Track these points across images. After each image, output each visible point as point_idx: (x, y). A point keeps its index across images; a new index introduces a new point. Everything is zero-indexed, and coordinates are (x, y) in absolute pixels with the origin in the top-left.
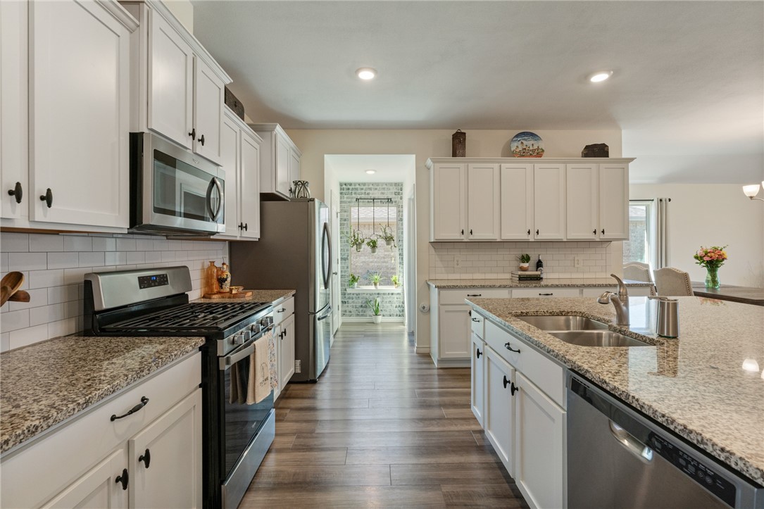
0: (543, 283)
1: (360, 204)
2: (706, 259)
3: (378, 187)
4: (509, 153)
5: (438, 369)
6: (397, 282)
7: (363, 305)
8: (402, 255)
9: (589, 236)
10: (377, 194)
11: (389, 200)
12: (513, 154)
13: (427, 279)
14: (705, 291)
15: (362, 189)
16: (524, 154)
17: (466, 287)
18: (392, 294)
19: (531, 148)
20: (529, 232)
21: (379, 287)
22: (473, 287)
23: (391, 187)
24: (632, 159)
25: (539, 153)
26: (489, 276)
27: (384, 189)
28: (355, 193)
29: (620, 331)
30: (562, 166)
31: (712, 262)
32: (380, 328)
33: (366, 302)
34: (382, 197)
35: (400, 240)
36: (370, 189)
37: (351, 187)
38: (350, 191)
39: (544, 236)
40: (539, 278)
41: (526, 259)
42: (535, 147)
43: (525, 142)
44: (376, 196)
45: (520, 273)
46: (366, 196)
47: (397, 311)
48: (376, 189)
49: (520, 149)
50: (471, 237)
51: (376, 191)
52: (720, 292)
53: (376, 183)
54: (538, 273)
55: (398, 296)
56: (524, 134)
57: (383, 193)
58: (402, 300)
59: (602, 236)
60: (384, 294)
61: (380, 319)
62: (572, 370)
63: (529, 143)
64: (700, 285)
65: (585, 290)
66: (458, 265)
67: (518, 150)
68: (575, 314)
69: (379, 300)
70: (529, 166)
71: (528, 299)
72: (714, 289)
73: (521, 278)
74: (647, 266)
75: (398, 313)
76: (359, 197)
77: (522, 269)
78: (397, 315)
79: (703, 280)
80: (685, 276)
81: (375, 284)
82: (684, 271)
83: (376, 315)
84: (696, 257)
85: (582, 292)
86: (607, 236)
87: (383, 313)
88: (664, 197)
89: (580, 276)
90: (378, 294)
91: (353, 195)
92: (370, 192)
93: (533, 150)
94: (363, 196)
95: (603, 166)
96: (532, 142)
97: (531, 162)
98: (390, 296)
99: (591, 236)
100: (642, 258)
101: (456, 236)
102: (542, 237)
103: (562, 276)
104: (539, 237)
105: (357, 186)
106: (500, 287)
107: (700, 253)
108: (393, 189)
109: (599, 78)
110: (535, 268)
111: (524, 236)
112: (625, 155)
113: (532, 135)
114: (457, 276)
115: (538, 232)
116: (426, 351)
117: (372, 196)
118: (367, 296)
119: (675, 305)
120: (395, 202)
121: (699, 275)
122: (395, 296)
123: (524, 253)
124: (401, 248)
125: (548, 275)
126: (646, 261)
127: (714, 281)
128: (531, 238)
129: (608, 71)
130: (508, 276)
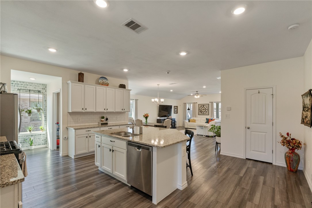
0: (108, 125)
1: (21, 92)
2: (145, 116)
3: (32, 85)
4: (98, 83)
5: (74, 159)
6: (43, 129)
7: (22, 142)
8: (46, 117)
9: (120, 110)
10: (31, 88)
11: (39, 92)
12: (99, 84)
13: (67, 126)
14: (145, 124)
15: (22, 84)
16: (103, 84)
17: (85, 128)
18: (40, 135)
19: (105, 82)
20: (105, 109)
21: (32, 132)
22: (88, 128)
23: (40, 86)
24: (131, 90)
25: (107, 85)
26: (91, 124)
27: (36, 86)
28: (17, 86)
29: (133, 134)
30: (114, 89)
31: (146, 117)
32: (33, 151)
33: (24, 140)
34: (35, 89)
35: (45, 110)
36: (28, 85)
37: (14, 83)
38: (14, 85)
39: (109, 110)
40: (107, 124)
41: (103, 118)
42: (106, 82)
43: (103, 80)
44: (31, 89)
45: (102, 122)
46: (25, 88)
47: (43, 142)
48: (31, 85)
49: (102, 82)
50: (86, 111)
51: (31, 87)
52: (148, 125)
53: (31, 83)
54: (107, 122)
55: (43, 135)
56: (103, 77)
57: (35, 88)
58: (45, 137)
59: (124, 111)
60: (35, 135)
61: (33, 147)
62: (128, 141)
63: (104, 81)
64: (144, 123)
65: (121, 126)
66: (79, 120)
67: (101, 82)
68: (123, 132)
69: (32, 138)
70: (105, 88)
71: (104, 131)
72: (147, 124)
73: (102, 124)
74: (133, 118)
75: (44, 143)
76: (20, 88)
77: (102, 121)
78: (43, 144)
79: (145, 122)
80: (142, 121)
81: (30, 131)
82: (141, 120)
83: (31, 145)
84: (143, 116)
85: (119, 127)
86: (125, 110)
87: (35, 144)
88: (137, 99)
89: (118, 122)
90: (32, 135)
91: (16, 87)
92: (27, 86)
93: (106, 83)
94: (22, 88)
95: (124, 91)
96: (105, 80)
97: (105, 87)
98: (39, 135)
99: (121, 111)
100: (131, 116)
101: (80, 110)
102: (109, 111)
103: (113, 122)
104: (108, 111)
105: (19, 83)
106: (97, 127)
107: (144, 115)
108: (42, 87)
109: (126, 70)
110: (106, 121)
111: (103, 111)
112: (129, 89)
113: (105, 78)
114: (79, 125)
115: (107, 109)
116: (66, 154)
117: (29, 89)
118: (25, 137)
119: (142, 128)
120: (42, 92)
121: (144, 120)
122: (42, 136)
123: (102, 116)
124: (45, 113)
125: (110, 122)
126: (132, 117)
127: (147, 122)
128: (105, 111)
129: (128, 69)
130: (97, 123)
